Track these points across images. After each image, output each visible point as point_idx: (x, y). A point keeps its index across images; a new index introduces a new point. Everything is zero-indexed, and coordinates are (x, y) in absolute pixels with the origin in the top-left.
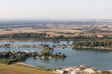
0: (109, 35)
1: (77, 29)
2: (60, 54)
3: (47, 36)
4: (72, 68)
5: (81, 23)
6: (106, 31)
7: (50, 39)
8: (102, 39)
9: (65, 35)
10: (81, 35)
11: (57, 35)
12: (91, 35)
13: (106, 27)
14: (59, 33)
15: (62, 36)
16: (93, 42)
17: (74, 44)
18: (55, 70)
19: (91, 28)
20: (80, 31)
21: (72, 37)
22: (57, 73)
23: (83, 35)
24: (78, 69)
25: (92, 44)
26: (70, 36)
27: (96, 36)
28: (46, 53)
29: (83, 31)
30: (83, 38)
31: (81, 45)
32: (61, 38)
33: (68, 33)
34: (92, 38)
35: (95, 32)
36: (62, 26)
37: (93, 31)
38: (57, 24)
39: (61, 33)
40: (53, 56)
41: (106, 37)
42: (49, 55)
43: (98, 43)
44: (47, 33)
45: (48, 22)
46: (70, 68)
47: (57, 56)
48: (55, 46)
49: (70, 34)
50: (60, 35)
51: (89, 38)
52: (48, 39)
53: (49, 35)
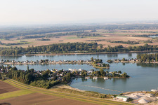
1: (142, 36)
2: (120, 72)
3: (99, 47)
4: (139, 94)
5: (147, 27)
7: (104, 51)
9: (124, 45)
10: (149, 44)
11: (113, 45)
14: (116, 42)
15: (121, 47)
17: (139, 57)
18: (115, 96)
20: (146, 39)
21: (135, 47)
22: (118, 100)
23: (152, 44)
24: (149, 95)
26: (133, 46)
28: (99, 72)
29: (150, 38)
32: (120, 49)
33: (129, 42)
36: (119, 32)
38: (111, 29)
39: (118, 42)
40: (110, 77)
42: (104, 74)
44: (98, 43)
45: (99, 28)
46: (136, 94)
47: (115, 75)
48: (111, 62)
49: (132, 43)
50: (118, 44)
52: (101, 51)
53: (102, 46)
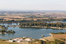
0: (40, 19)
1: (22, 16)
2: (12, 30)
3: (4, 20)
4: (18, 39)
6: (39, 17)
7: (6, 22)
8: (36, 21)
9: (15, 20)
11: (10, 20)
12: (30, 19)
13: (39, 15)
14: (12, 18)
15: (13, 20)
16: (31, 23)
17: (20, 24)
18: (8, 40)
19: (31, 16)
20: (24, 17)
21: (19, 21)
22: (9, 42)
23: (26, 19)
24: (22, 39)
25: (30, 24)
27: (33, 20)
30: (26, 21)
31: (24, 25)
33: (17, 19)
34: (31, 21)
35: (33, 18)
36: (13, 14)
37: (32, 17)
38: (10, 13)
39: (13, 18)
40: (7, 32)
41: (38, 20)
42: (5, 31)
43: (34, 24)
44: (4, 19)
45: (5, 12)
46: (17, 39)
47: (9, 32)
48: (9, 26)
49: (18, 19)
51: (29, 21)
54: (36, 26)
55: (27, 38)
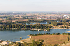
0: (19, 21)
5: (3, 14)
6: (18, 19)
8: (15, 23)
12: (8, 21)
13: (18, 16)
19: (9, 17)
20: (1, 19)
23: (3, 21)
25: (8, 27)
27: (12, 22)
30: (3, 24)
34: (9, 23)
35: (11, 20)
41: (17, 22)
43: (12, 26)
51: (7, 23)
54: (15, 28)
55: (4, 41)
